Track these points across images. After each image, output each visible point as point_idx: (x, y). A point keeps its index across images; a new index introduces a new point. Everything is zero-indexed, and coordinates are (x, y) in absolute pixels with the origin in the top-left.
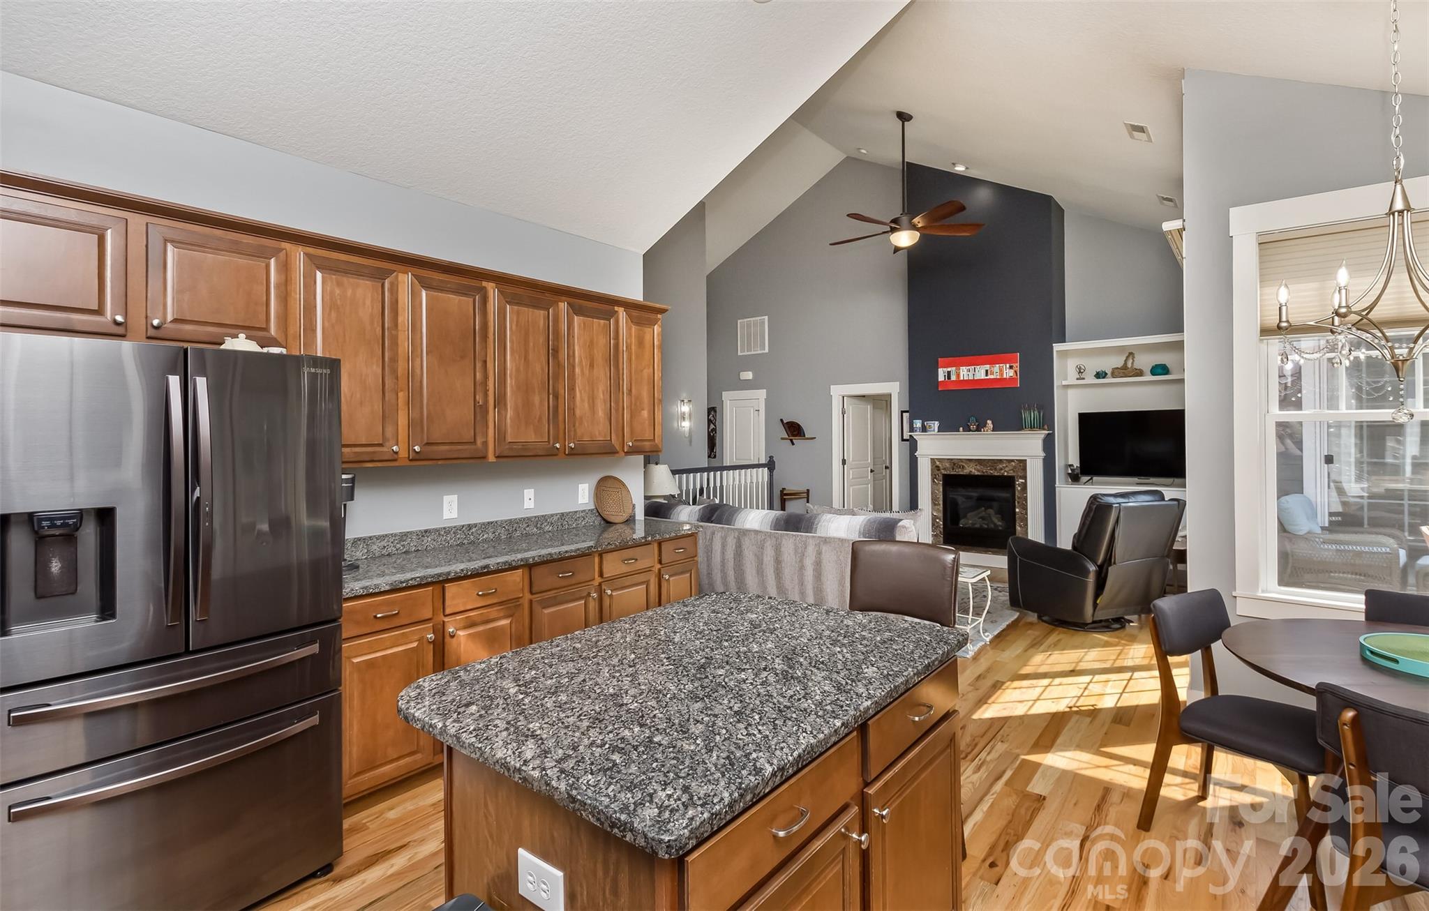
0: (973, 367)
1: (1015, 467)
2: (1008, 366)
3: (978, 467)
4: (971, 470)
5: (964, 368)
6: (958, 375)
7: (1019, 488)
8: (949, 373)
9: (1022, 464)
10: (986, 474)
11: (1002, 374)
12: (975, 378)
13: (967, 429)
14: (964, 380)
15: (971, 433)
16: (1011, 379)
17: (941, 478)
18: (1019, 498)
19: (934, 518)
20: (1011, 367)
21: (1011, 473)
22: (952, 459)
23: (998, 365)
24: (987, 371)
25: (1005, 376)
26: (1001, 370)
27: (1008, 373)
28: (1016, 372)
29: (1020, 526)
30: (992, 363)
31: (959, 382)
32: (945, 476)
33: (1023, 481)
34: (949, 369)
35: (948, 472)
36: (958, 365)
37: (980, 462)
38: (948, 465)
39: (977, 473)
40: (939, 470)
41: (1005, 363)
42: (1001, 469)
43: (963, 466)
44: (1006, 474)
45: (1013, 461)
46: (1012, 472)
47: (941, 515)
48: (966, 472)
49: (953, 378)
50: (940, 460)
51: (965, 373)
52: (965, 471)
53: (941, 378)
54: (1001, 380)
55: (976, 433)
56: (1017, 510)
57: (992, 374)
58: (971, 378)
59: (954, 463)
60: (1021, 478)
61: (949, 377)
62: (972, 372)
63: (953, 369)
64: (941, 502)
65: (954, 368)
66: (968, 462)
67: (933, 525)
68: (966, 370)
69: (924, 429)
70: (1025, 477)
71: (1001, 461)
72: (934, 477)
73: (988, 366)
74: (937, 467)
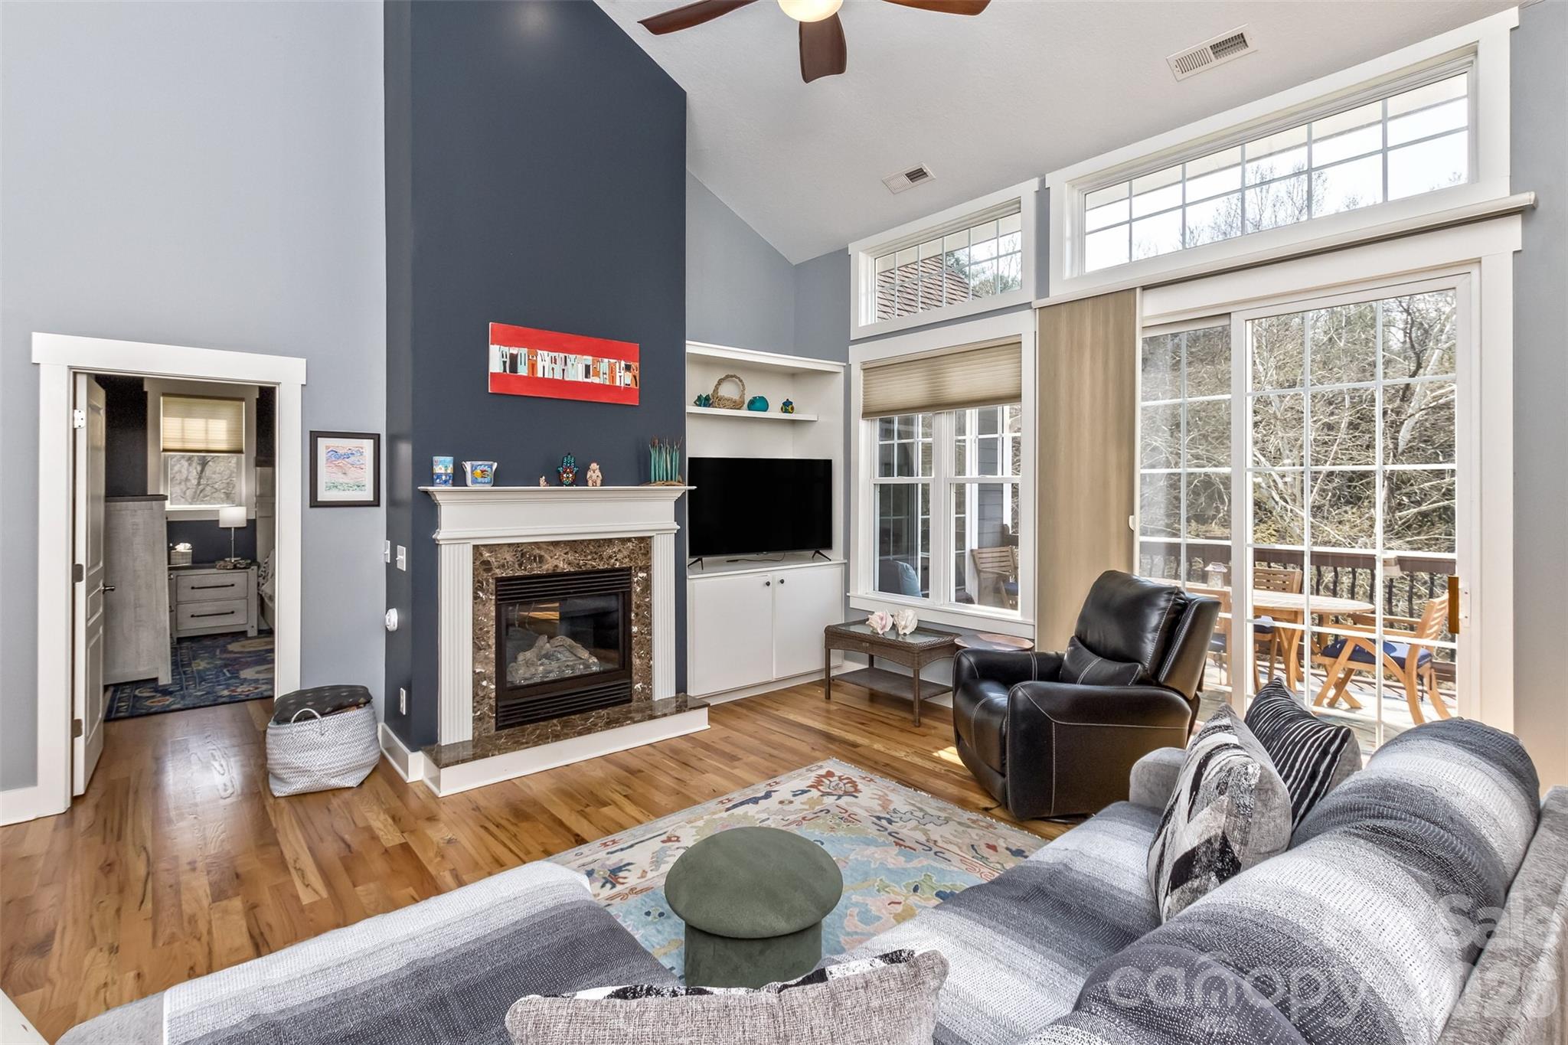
0: (562, 355)
1: (632, 552)
2: (623, 363)
3: (570, 557)
4: (556, 563)
5: (546, 353)
6: (533, 367)
7: (638, 589)
8: (514, 359)
9: (644, 544)
10: (584, 568)
11: (613, 379)
12: (566, 379)
13: (556, 480)
14: (543, 379)
15: (565, 487)
16: (627, 388)
17: (492, 587)
18: (638, 606)
19: (477, 678)
20: (628, 368)
21: (626, 563)
22: (518, 545)
23: (606, 360)
24: (587, 367)
25: (618, 384)
26: (612, 370)
27: (624, 379)
28: (635, 377)
29: (640, 657)
30: (599, 354)
31: (532, 380)
32: (499, 580)
33: (645, 575)
34: (514, 351)
35: (510, 573)
36: (534, 345)
37: (573, 545)
38: (509, 557)
39: (567, 569)
40: (488, 570)
41: (619, 358)
42: (610, 557)
43: (541, 557)
44: (617, 565)
45: (629, 540)
46: (627, 560)
47: (491, 669)
48: (547, 568)
49: (523, 370)
50: (491, 548)
51: (547, 363)
52: (545, 567)
53: (495, 366)
54: (612, 389)
55: (574, 487)
56: (635, 629)
57: (597, 374)
58: (558, 376)
59: (522, 551)
60: (641, 569)
61: (514, 368)
62: (558, 368)
63: (522, 352)
64: (492, 641)
65: (524, 351)
66: (551, 548)
67: (475, 695)
68: (548, 359)
69: (458, 478)
70: (647, 568)
71: (610, 541)
72: (478, 586)
73: (590, 358)
74: (486, 563)
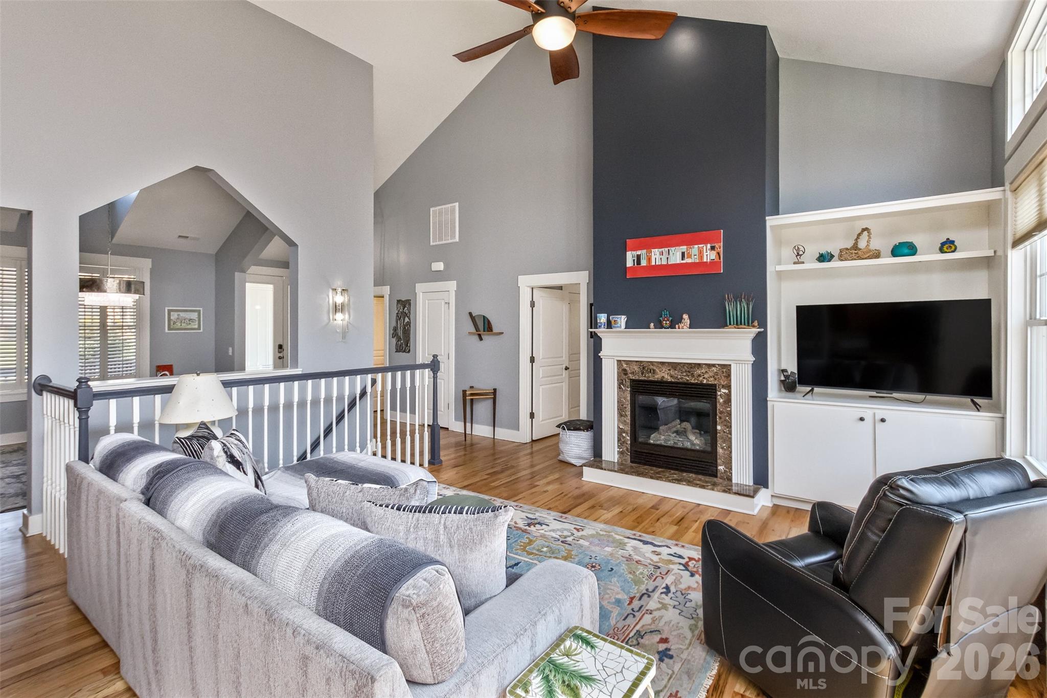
0: (666, 249)
1: (716, 374)
2: (709, 246)
3: (672, 372)
4: (663, 374)
5: (657, 250)
6: (649, 259)
7: (721, 401)
8: (639, 257)
9: (726, 369)
10: (681, 380)
11: (701, 257)
12: (669, 263)
13: (659, 325)
14: (656, 266)
15: (663, 330)
16: (713, 262)
17: (629, 384)
18: (721, 413)
19: (621, 432)
20: (713, 248)
21: (712, 381)
22: (641, 362)
23: (696, 246)
24: (683, 254)
25: (705, 260)
26: (701, 252)
27: (709, 256)
28: (718, 253)
29: (722, 448)
30: (690, 243)
31: (650, 267)
32: (632, 381)
33: (727, 391)
34: (639, 253)
35: (637, 378)
36: (649, 247)
37: (674, 366)
38: (636, 368)
39: (670, 379)
40: (626, 374)
41: (705, 243)
42: (699, 376)
43: (654, 370)
44: (705, 382)
45: (714, 365)
46: (712, 379)
47: (628, 428)
48: (658, 377)
49: (644, 263)
50: (627, 362)
51: (658, 256)
52: (656, 377)
53: (629, 264)
54: (701, 264)
55: (670, 330)
56: (719, 428)
57: (690, 256)
58: (664, 262)
59: (645, 366)
60: (723, 387)
61: (639, 262)
62: (664, 258)
63: (643, 253)
64: (629, 413)
65: (644, 251)
66: (660, 366)
67: (619, 440)
68: (658, 254)
69: (609, 325)
70: (729, 387)
71: (699, 365)
72: (621, 383)
73: (685, 247)
74: (625, 370)
